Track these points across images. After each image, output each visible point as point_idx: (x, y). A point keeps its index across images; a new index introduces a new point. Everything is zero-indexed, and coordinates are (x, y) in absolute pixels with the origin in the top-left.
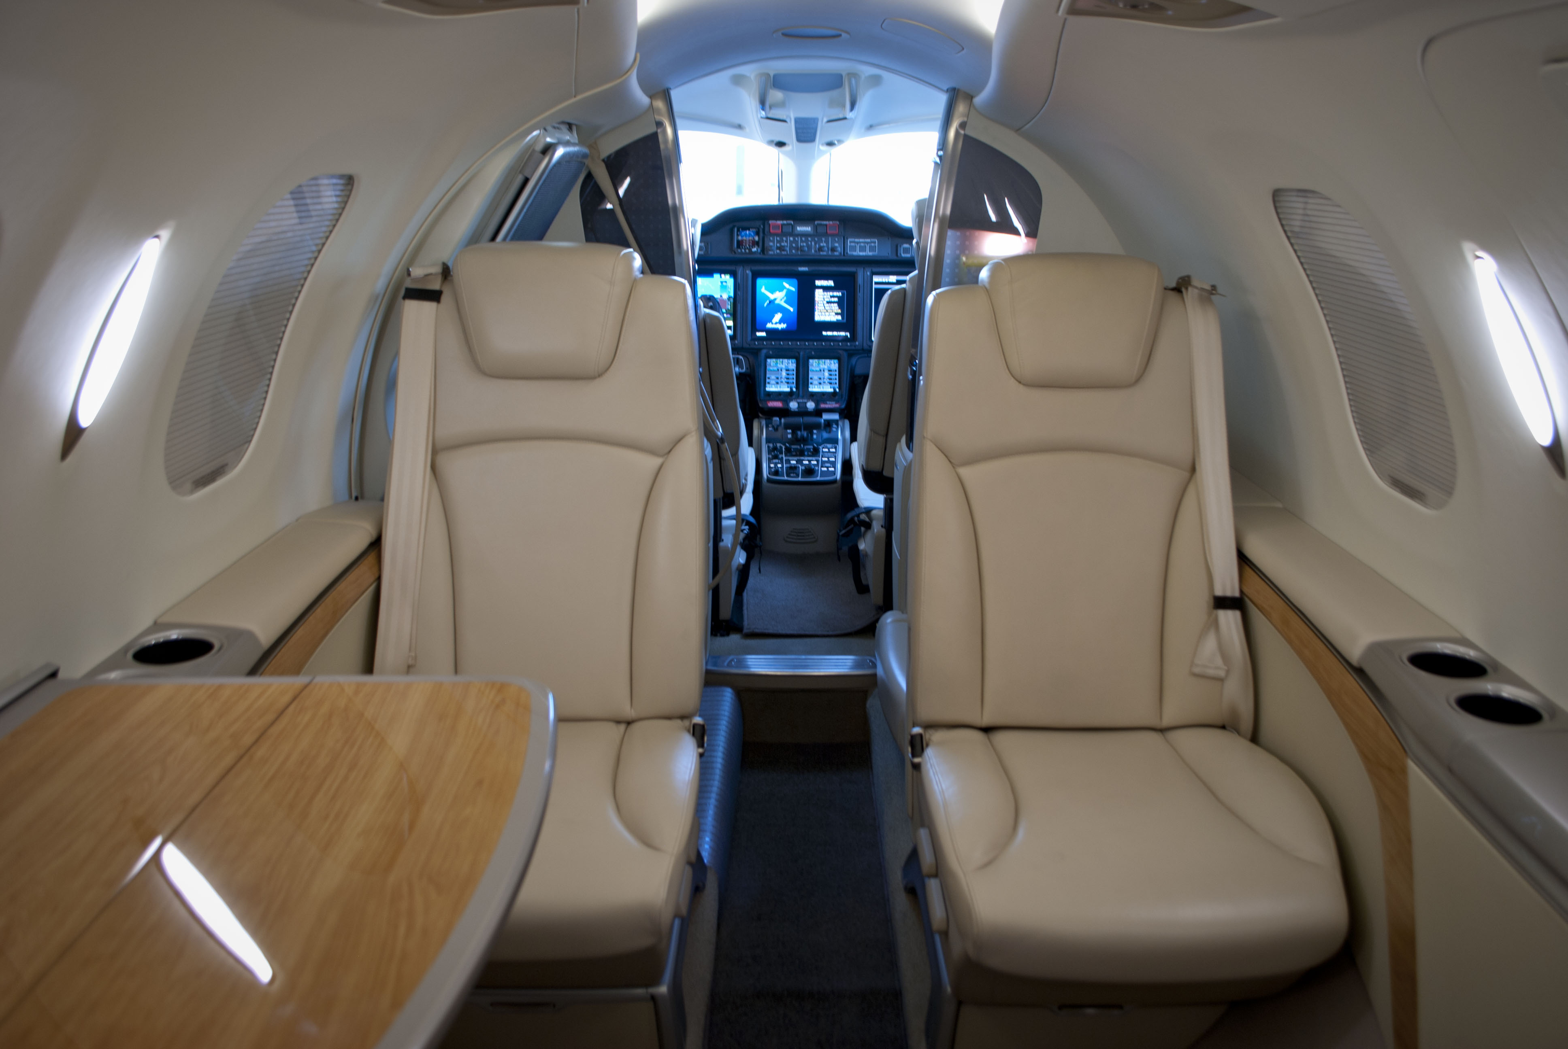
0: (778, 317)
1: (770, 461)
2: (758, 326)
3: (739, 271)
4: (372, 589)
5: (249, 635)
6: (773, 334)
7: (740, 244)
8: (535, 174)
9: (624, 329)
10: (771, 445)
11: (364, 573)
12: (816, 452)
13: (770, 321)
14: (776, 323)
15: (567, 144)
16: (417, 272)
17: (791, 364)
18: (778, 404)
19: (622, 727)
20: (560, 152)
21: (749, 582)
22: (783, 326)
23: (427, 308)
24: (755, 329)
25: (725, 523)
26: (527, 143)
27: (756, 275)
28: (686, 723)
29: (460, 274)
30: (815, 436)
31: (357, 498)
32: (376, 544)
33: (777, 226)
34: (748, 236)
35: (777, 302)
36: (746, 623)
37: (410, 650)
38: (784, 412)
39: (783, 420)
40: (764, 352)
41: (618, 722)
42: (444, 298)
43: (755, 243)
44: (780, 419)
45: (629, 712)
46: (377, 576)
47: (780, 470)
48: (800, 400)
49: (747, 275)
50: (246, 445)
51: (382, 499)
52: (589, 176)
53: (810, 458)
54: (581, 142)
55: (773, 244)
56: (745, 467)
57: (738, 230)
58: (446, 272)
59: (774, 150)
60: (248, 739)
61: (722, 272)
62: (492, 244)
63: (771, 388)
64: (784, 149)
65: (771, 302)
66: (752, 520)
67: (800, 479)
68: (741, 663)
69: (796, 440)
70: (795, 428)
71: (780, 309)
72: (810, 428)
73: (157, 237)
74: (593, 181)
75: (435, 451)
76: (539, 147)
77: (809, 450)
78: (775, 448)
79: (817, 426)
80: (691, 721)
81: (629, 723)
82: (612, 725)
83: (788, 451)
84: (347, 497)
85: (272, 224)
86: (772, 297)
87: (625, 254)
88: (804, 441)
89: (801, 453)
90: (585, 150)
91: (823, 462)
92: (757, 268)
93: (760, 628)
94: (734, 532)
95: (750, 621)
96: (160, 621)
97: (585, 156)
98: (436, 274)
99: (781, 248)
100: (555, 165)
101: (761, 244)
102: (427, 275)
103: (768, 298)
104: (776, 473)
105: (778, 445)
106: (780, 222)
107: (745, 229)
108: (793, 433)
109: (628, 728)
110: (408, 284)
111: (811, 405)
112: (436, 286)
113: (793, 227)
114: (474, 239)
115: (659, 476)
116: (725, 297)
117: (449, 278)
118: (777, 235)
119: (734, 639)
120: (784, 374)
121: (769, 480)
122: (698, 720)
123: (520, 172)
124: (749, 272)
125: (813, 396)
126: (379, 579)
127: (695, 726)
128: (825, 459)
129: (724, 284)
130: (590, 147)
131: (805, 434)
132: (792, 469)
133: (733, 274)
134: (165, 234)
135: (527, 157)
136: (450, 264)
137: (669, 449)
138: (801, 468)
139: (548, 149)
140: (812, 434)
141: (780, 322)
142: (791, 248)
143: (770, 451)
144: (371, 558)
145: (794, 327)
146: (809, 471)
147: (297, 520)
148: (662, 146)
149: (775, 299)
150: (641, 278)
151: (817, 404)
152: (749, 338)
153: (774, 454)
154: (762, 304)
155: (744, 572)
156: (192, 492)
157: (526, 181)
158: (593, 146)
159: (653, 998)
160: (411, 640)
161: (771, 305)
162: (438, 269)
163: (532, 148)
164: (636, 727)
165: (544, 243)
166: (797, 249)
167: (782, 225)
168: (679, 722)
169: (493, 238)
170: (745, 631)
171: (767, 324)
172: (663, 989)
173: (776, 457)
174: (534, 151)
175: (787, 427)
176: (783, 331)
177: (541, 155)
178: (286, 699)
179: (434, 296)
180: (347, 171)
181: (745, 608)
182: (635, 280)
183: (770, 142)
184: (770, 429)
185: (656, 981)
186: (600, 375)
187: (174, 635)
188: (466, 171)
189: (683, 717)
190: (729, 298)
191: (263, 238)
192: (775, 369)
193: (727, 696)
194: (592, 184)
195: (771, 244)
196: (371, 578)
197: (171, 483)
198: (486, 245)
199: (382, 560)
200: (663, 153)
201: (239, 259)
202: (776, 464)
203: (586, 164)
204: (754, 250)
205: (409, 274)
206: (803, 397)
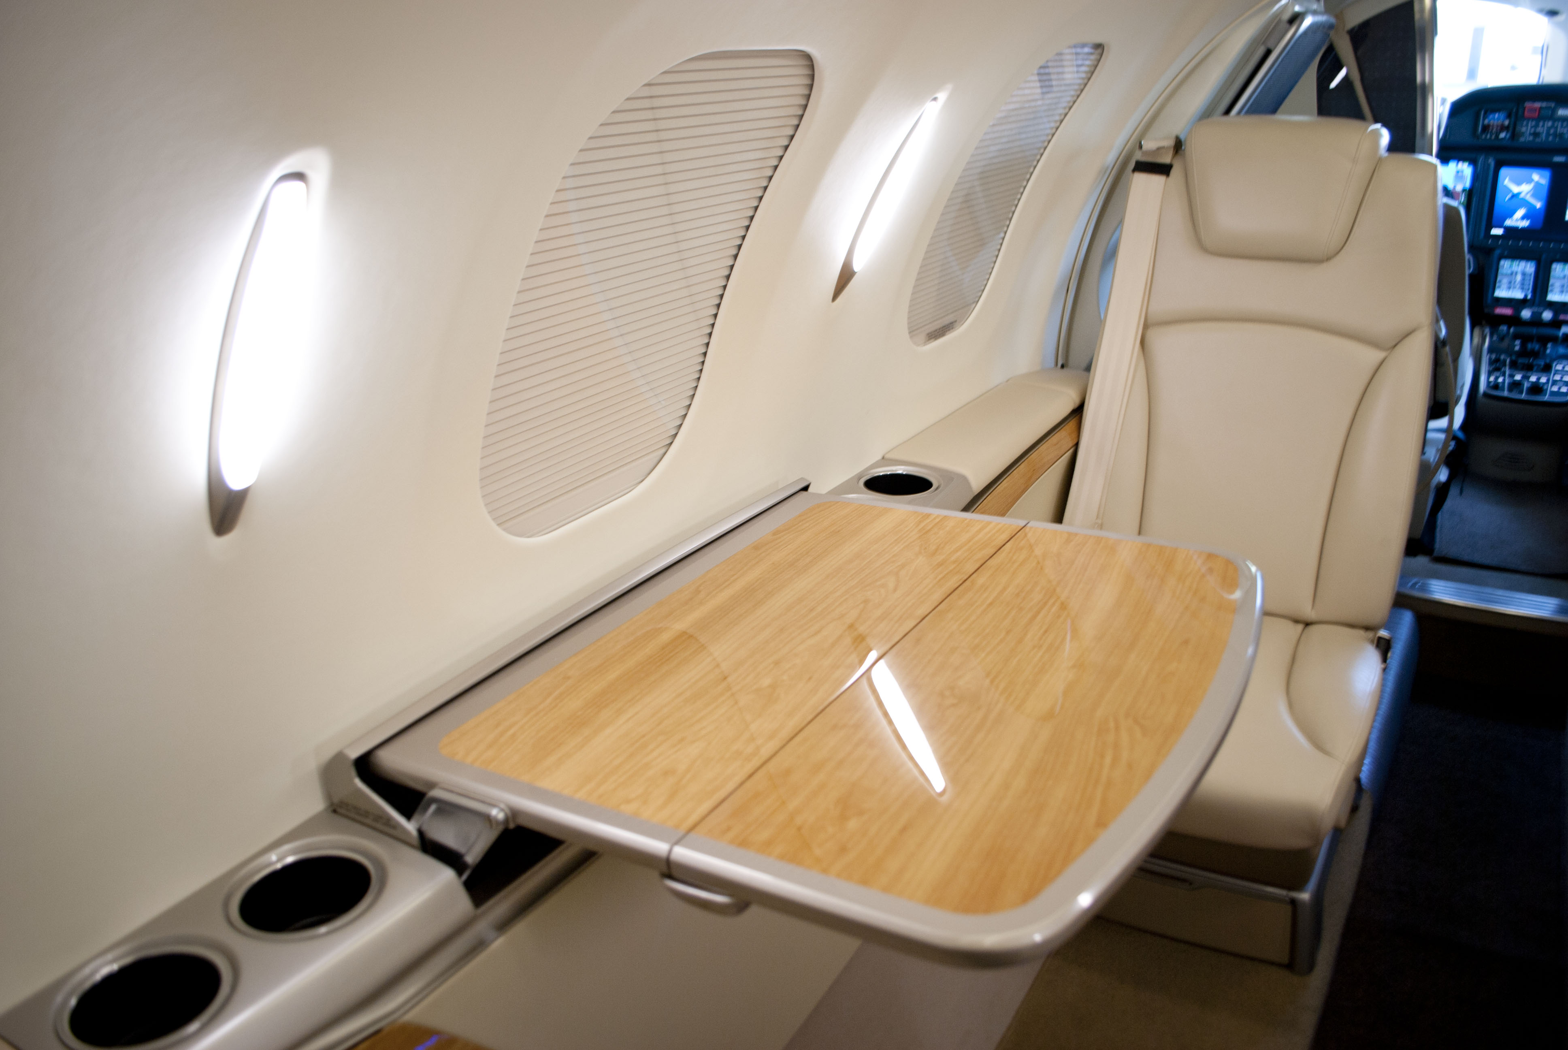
0: (1520, 213)
1: (1490, 374)
2: (1495, 220)
3: (1481, 160)
4: (1069, 454)
5: (964, 479)
6: (1511, 232)
7: (1486, 128)
8: (1278, 47)
9: (1361, 212)
10: (1493, 356)
11: (1064, 438)
12: (1547, 369)
13: (1511, 215)
14: (1517, 220)
15: (1315, 13)
16: (1149, 145)
17: (1529, 267)
18: (1507, 311)
19: (1300, 627)
20: (1308, 21)
21: (1446, 503)
22: (1525, 224)
23: (1156, 181)
24: (1489, 227)
25: (1431, 435)
26: (1274, 12)
27: (1499, 165)
28: (1370, 635)
29: (1192, 149)
30: (1548, 351)
31: (1063, 366)
32: (1078, 411)
33: (1533, 110)
34: (1497, 119)
35: (1522, 196)
36: (1437, 546)
37: (1097, 517)
38: (1515, 320)
39: (1512, 330)
40: (1497, 252)
41: (1296, 621)
42: (1173, 172)
43: (1503, 128)
44: (1509, 328)
45: (1309, 613)
46: (1075, 442)
47: (1500, 385)
48: (1536, 309)
49: (1489, 165)
50: (974, 305)
51: (1088, 369)
52: (1331, 49)
53: (1540, 374)
54: (1327, 10)
55: (1526, 130)
56: (1463, 376)
57: (1485, 113)
58: (1178, 146)
59: (1544, 20)
60: (970, 567)
61: (1460, 159)
62: (1226, 119)
63: (1501, 293)
64: (1559, 18)
65: (1515, 196)
66: (1460, 435)
67: (1523, 396)
68: (1424, 588)
69: (1523, 353)
70: (1526, 339)
71: (1524, 203)
72: (1544, 340)
73: (935, 99)
74: (1334, 53)
75: (1146, 327)
76: (1286, 16)
77: (1539, 365)
78: (1497, 360)
79: (1554, 339)
80: (1376, 634)
81: (1307, 624)
82: (1290, 625)
83: (1514, 366)
84: (1053, 364)
85: (1027, 92)
86: (1515, 189)
87: (1372, 131)
88: (1535, 354)
89: (1528, 368)
90: (1332, 20)
91: (1555, 382)
92: (1503, 156)
93: (1453, 551)
94: (1440, 446)
95: (1443, 542)
96: (887, 456)
97: (1331, 27)
98: (1168, 148)
99: (1536, 135)
100: (1301, 36)
101: (1511, 129)
102: (1159, 149)
103: (1510, 191)
104: (1496, 386)
105: (1502, 357)
106: (1537, 105)
107: (1494, 111)
108: (1523, 345)
109: (1306, 631)
110: (1138, 156)
111: (1547, 315)
112: (1166, 159)
113: (1554, 111)
114: (1207, 114)
115: (1380, 370)
116: (1459, 188)
117: (1180, 152)
118: (1533, 119)
119: (1422, 561)
120: (1519, 278)
121: (1485, 394)
122: (1383, 633)
123: (1263, 43)
124: (1492, 162)
125: (1552, 305)
126: (1077, 445)
127: (1380, 639)
128: (1557, 377)
129: (1460, 174)
130: (1337, 16)
131: (1536, 347)
132: (1515, 386)
133: (1473, 162)
134: (942, 96)
135: (1272, 27)
136: (1182, 137)
137: (1394, 343)
138: (1526, 385)
139: (1295, 19)
140: (1545, 349)
141: (1523, 218)
142: (1548, 134)
143: (1491, 362)
144: (1072, 424)
145: (1539, 225)
146: (1537, 389)
147: (1007, 381)
148: (1417, 16)
149: (1519, 194)
150: (1386, 158)
151: (1556, 314)
152: (1482, 234)
153: (1496, 366)
154: (1502, 198)
155: (1442, 491)
156: (925, 343)
157: (1268, 53)
158: (1339, 16)
159: (1293, 902)
160: (1099, 508)
161: (1514, 200)
162: (1171, 143)
163: (1278, 18)
164: (1313, 629)
165: (1279, 117)
166: (1555, 135)
167: (1541, 108)
168: (1361, 633)
169: (1227, 112)
170: (1435, 554)
171: (1505, 220)
172: (1305, 896)
173: (1497, 369)
174: (1280, 21)
175: (1516, 337)
176: (1523, 230)
177: (1288, 25)
178: (1004, 537)
179: (1164, 170)
180: (1098, 40)
181: (1438, 530)
182: (1380, 160)
183: (1540, 11)
184: (1495, 338)
185: (1299, 886)
186: (1328, 259)
187: (900, 470)
188: (1210, 42)
189: (1367, 628)
190: (1464, 190)
191: (1017, 106)
192: (1509, 272)
193: (1407, 618)
194: (1332, 55)
195: (1524, 129)
196: (1069, 443)
197: (910, 333)
198: (1218, 118)
199: (1082, 427)
200: (1417, 24)
201: (994, 125)
202: (1497, 378)
203: (1331, 35)
204: (1502, 135)
205: (1141, 147)
206: (1539, 305)
